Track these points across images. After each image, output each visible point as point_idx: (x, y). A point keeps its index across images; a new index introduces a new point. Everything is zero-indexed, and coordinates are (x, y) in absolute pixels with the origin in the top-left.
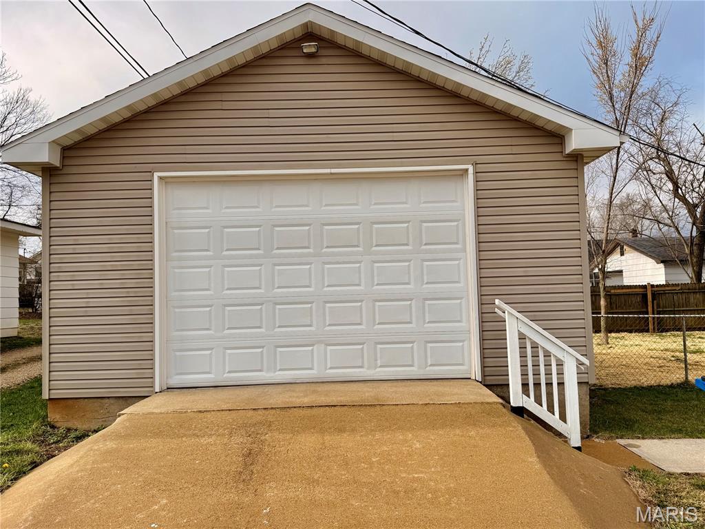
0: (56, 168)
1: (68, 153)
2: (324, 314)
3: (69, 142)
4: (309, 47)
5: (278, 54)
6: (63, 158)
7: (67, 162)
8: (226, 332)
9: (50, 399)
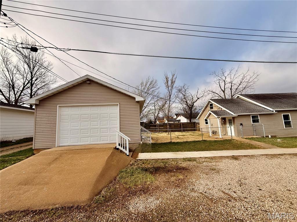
0: (38, 104)
1: (40, 102)
2: (91, 131)
3: (40, 100)
4: (88, 82)
5: (83, 83)
6: (39, 102)
7: (40, 103)
8: (71, 135)
9: (34, 149)
